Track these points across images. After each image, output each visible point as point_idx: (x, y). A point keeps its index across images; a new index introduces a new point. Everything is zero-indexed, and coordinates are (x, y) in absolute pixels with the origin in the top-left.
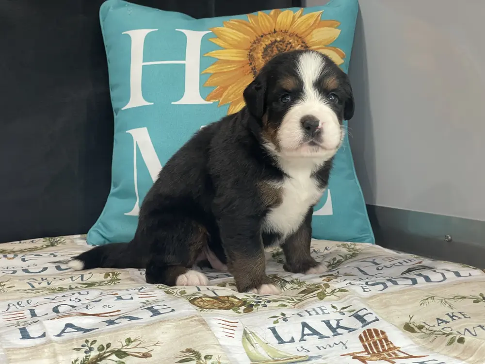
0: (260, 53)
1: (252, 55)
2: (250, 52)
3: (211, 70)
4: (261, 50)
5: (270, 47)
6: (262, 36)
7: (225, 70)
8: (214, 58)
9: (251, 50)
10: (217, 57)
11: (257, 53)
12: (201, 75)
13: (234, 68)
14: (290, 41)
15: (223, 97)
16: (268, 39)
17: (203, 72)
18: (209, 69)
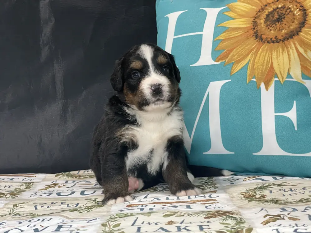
0: (262, 19)
1: (256, 22)
2: (254, 19)
3: (222, 37)
4: (264, 17)
5: (271, 13)
6: (266, 5)
7: (233, 36)
8: (225, 27)
9: (255, 18)
10: (227, 26)
11: (260, 19)
12: (213, 41)
13: (240, 34)
14: (290, 7)
15: (229, 57)
16: (271, 7)
17: (215, 39)
18: (220, 37)
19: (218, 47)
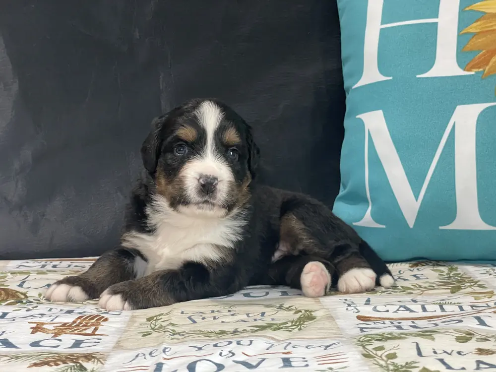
10: (483, 10)
15: (491, 64)
17: (463, 32)
18: (471, 28)
19: (468, 46)
